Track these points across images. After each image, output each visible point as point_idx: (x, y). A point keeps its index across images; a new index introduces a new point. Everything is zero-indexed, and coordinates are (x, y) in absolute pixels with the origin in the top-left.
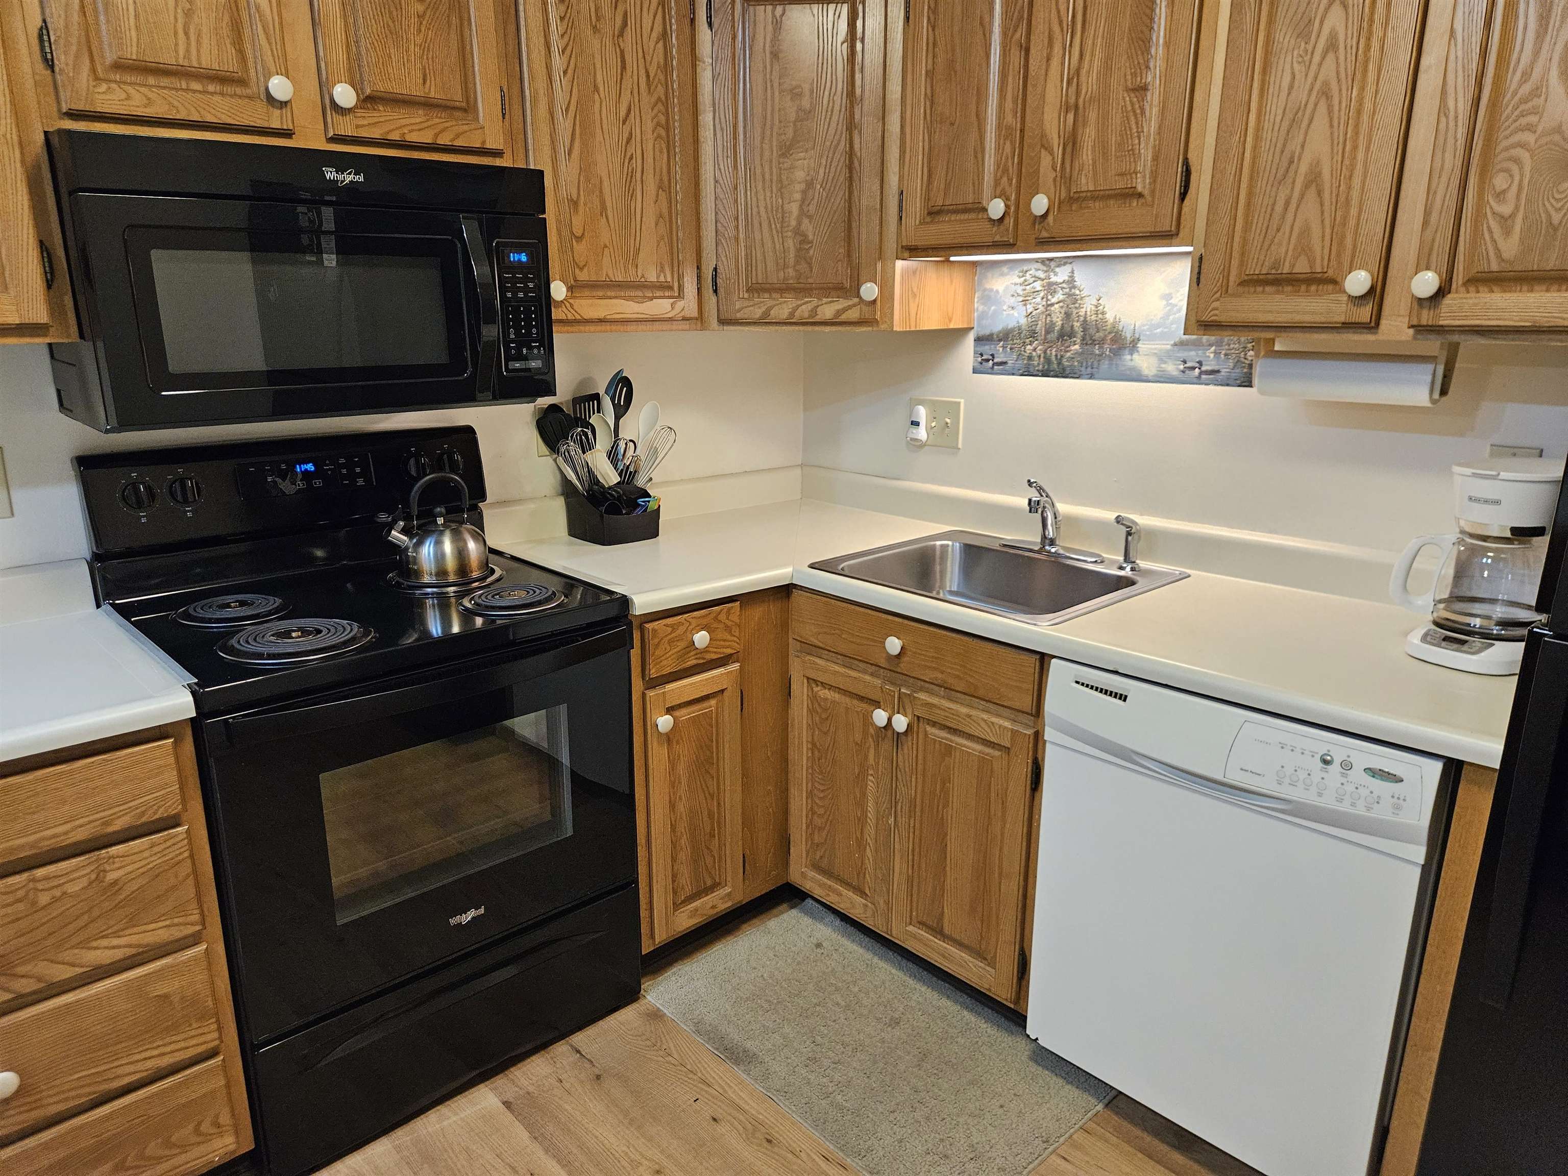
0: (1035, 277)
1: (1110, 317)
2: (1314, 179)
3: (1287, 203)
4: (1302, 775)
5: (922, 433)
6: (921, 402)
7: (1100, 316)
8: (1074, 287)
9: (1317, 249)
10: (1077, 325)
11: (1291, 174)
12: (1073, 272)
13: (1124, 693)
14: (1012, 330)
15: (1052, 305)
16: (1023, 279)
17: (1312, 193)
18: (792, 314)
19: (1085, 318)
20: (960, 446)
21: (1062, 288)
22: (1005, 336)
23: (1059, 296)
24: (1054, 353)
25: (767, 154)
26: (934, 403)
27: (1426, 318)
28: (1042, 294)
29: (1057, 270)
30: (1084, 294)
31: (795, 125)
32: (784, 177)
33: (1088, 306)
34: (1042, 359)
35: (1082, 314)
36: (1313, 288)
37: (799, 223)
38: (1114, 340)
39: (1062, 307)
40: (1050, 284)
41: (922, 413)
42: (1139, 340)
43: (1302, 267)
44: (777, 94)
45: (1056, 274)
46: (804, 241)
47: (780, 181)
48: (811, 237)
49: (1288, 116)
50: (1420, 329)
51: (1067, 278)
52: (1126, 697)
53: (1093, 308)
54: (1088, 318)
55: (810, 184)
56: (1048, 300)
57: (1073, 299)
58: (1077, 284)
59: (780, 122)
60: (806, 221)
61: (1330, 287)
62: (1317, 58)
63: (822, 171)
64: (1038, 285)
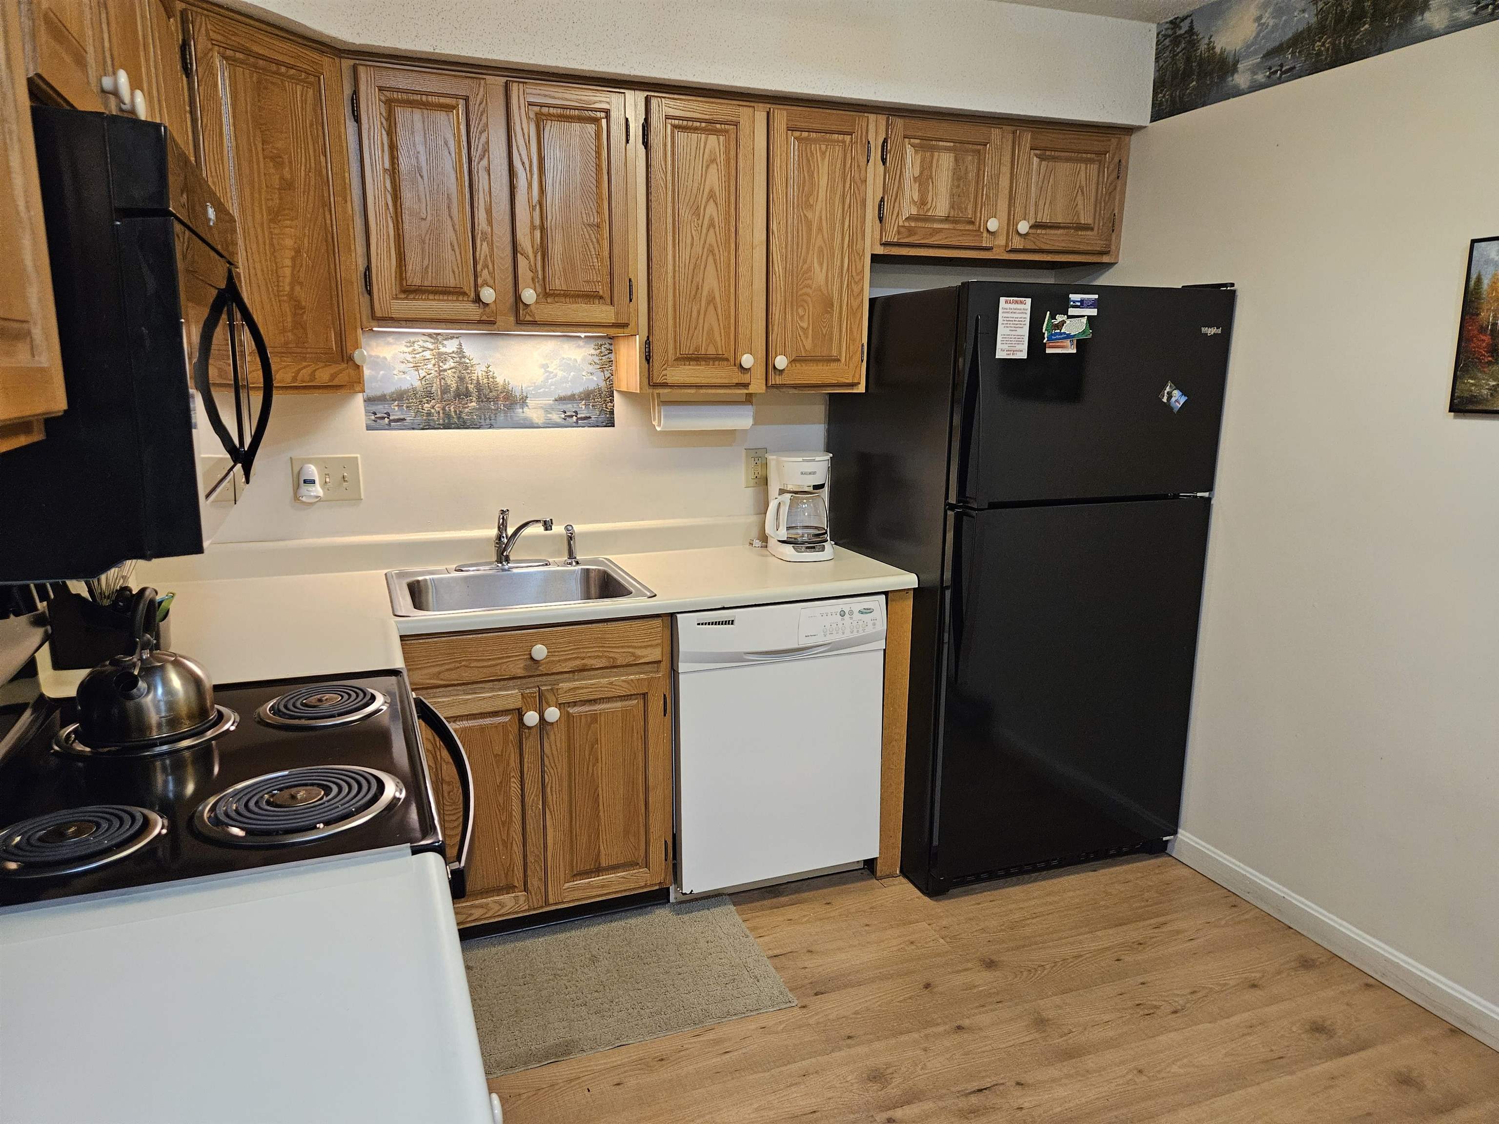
0: (424, 347)
1: (500, 380)
3: (699, 312)
4: (834, 626)
5: (318, 490)
6: (310, 461)
7: (491, 380)
8: (464, 357)
9: (718, 339)
10: (471, 387)
11: (699, 295)
12: (460, 345)
13: (731, 619)
14: (406, 392)
15: (445, 370)
16: (411, 349)
17: (711, 307)
18: (295, 379)
19: (478, 381)
20: (362, 497)
21: (452, 358)
22: (400, 397)
23: (450, 363)
24: (452, 410)
25: (258, 216)
26: (324, 460)
27: (778, 380)
28: (433, 362)
29: (445, 342)
30: (474, 362)
31: (280, 194)
32: (275, 241)
33: (479, 372)
34: (441, 415)
35: (475, 378)
36: (717, 363)
37: (292, 289)
38: (506, 398)
39: (454, 373)
40: (440, 354)
41: (313, 471)
42: (527, 397)
43: (711, 351)
44: (261, 159)
45: (444, 346)
46: (298, 307)
47: (272, 245)
48: (303, 303)
49: (693, 261)
50: (767, 385)
51: (455, 350)
52: (733, 621)
53: (484, 374)
54: (481, 382)
55: (298, 251)
56: (440, 366)
57: (463, 365)
58: (467, 354)
59: (267, 187)
60: (297, 288)
61: (726, 363)
62: (704, 231)
63: (306, 241)
64: (428, 354)
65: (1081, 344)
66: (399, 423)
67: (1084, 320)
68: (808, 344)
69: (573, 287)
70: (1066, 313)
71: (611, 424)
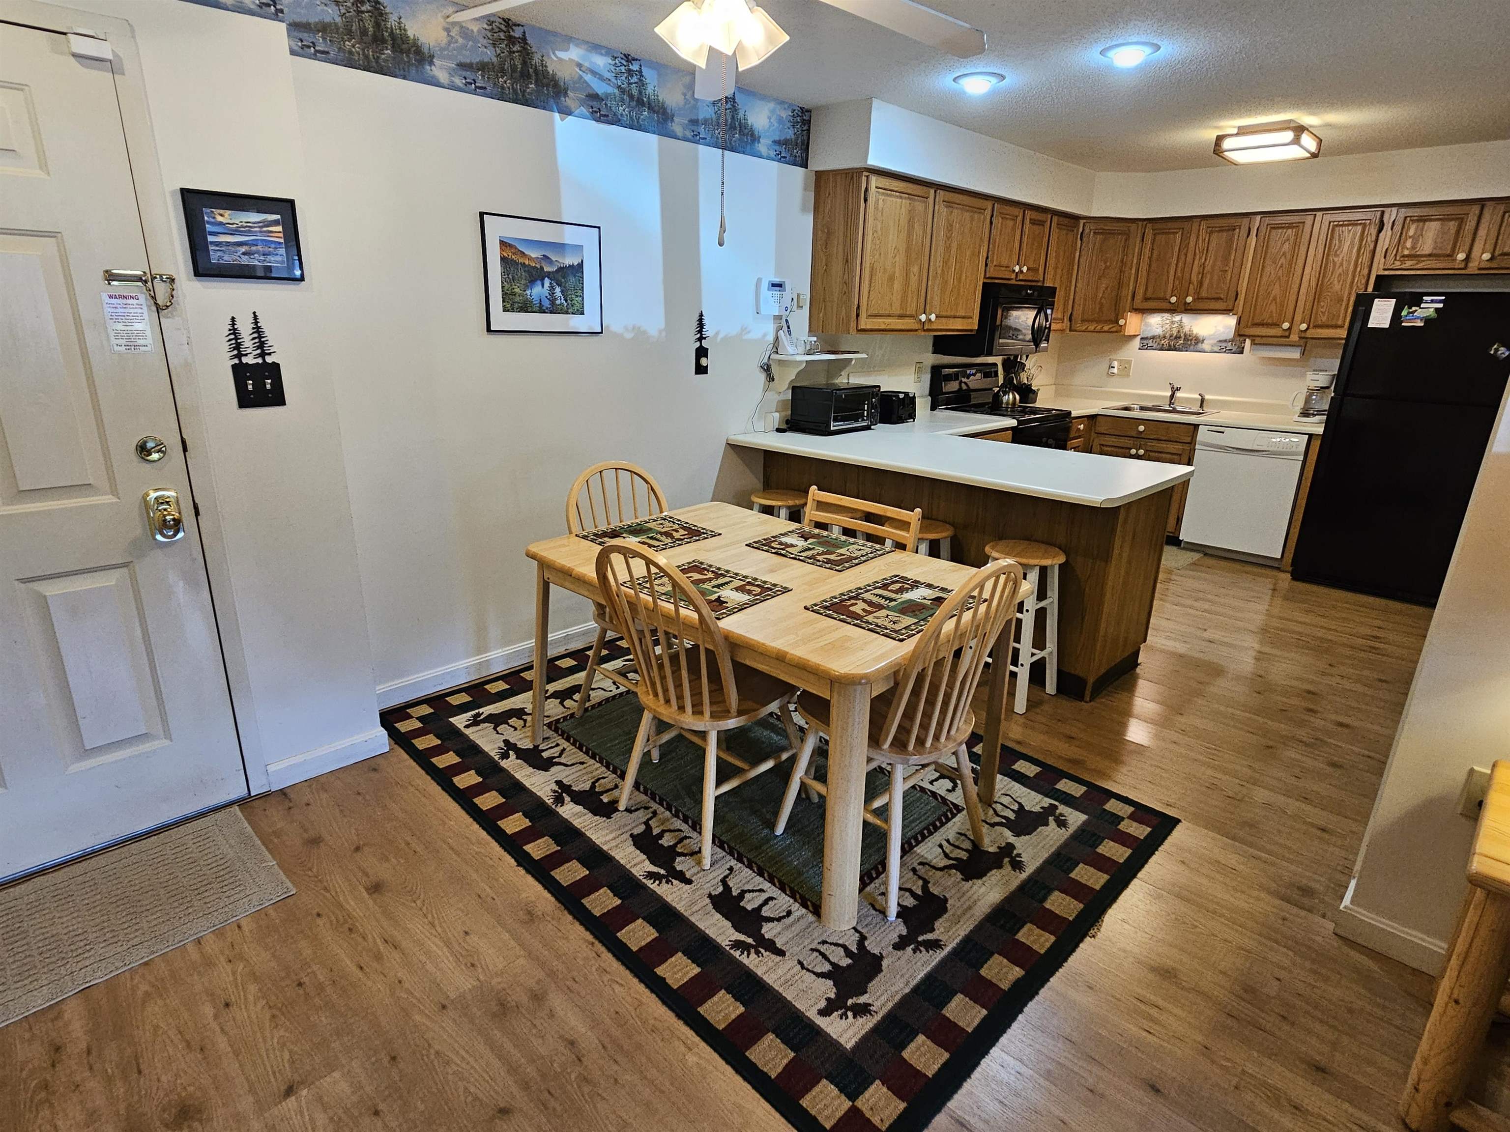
0: (1167, 319)
1: (1195, 332)
2: (1275, 299)
3: (1267, 304)
5: (1115, 371)
6: (1116, 360)
7: (1191, 332)
8: (1182, 323)
9: (1275, 317)
10: (1182, 335)
11: (1268, 297)
12: (1182, 319)
14: (1156, 336)
15: (1173, 329)
16: (1162, 320)
17: (1274, 302)
18: (1095, 329)
19: (1186, 332)
20: (1130, 375)
21: (1178, 323)
22: (1153, 338)
23: (1176, 325)
24: (1172, 344)
25: (1094, 279)
26: (1121, 360)
27: (1303, 335)
28: (1169, 325)
30: (1186, 325)
31: (1105, 271)
33: (1187, 329)
34: (1167, 345)
36: (1273, 327)
37: (1101, 299)
38: (1196, 340)
39: (1177, 329)
40: (1173, 322)
41: (1115, 364)
42: (1205, 340)
43: (1270, 321)
44: (1101, 261)
45: (1175, 319)
46: (1101, 305)
48: (1104, 305)
49: (1268, 284)
50: (1300, 338)
51: (1179, 321)
52: (1223, 432)
53: (1189, 330)
55: (1106, 288)
56: (1171, 327)
57: (1181, 326)
58: (1184, 322)
59: (1100, 270)
60: (1103, 299)
61: (1277, 327)
63: (1110, 285)
64: (1168, 321)
65: (1428, 321)
66: (1151, 348)
67: (1432, 310)
68: (1324, 319)
69: (1210, 296)
70: (1419, 306)
71: (1242, 353)
